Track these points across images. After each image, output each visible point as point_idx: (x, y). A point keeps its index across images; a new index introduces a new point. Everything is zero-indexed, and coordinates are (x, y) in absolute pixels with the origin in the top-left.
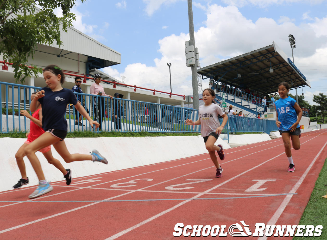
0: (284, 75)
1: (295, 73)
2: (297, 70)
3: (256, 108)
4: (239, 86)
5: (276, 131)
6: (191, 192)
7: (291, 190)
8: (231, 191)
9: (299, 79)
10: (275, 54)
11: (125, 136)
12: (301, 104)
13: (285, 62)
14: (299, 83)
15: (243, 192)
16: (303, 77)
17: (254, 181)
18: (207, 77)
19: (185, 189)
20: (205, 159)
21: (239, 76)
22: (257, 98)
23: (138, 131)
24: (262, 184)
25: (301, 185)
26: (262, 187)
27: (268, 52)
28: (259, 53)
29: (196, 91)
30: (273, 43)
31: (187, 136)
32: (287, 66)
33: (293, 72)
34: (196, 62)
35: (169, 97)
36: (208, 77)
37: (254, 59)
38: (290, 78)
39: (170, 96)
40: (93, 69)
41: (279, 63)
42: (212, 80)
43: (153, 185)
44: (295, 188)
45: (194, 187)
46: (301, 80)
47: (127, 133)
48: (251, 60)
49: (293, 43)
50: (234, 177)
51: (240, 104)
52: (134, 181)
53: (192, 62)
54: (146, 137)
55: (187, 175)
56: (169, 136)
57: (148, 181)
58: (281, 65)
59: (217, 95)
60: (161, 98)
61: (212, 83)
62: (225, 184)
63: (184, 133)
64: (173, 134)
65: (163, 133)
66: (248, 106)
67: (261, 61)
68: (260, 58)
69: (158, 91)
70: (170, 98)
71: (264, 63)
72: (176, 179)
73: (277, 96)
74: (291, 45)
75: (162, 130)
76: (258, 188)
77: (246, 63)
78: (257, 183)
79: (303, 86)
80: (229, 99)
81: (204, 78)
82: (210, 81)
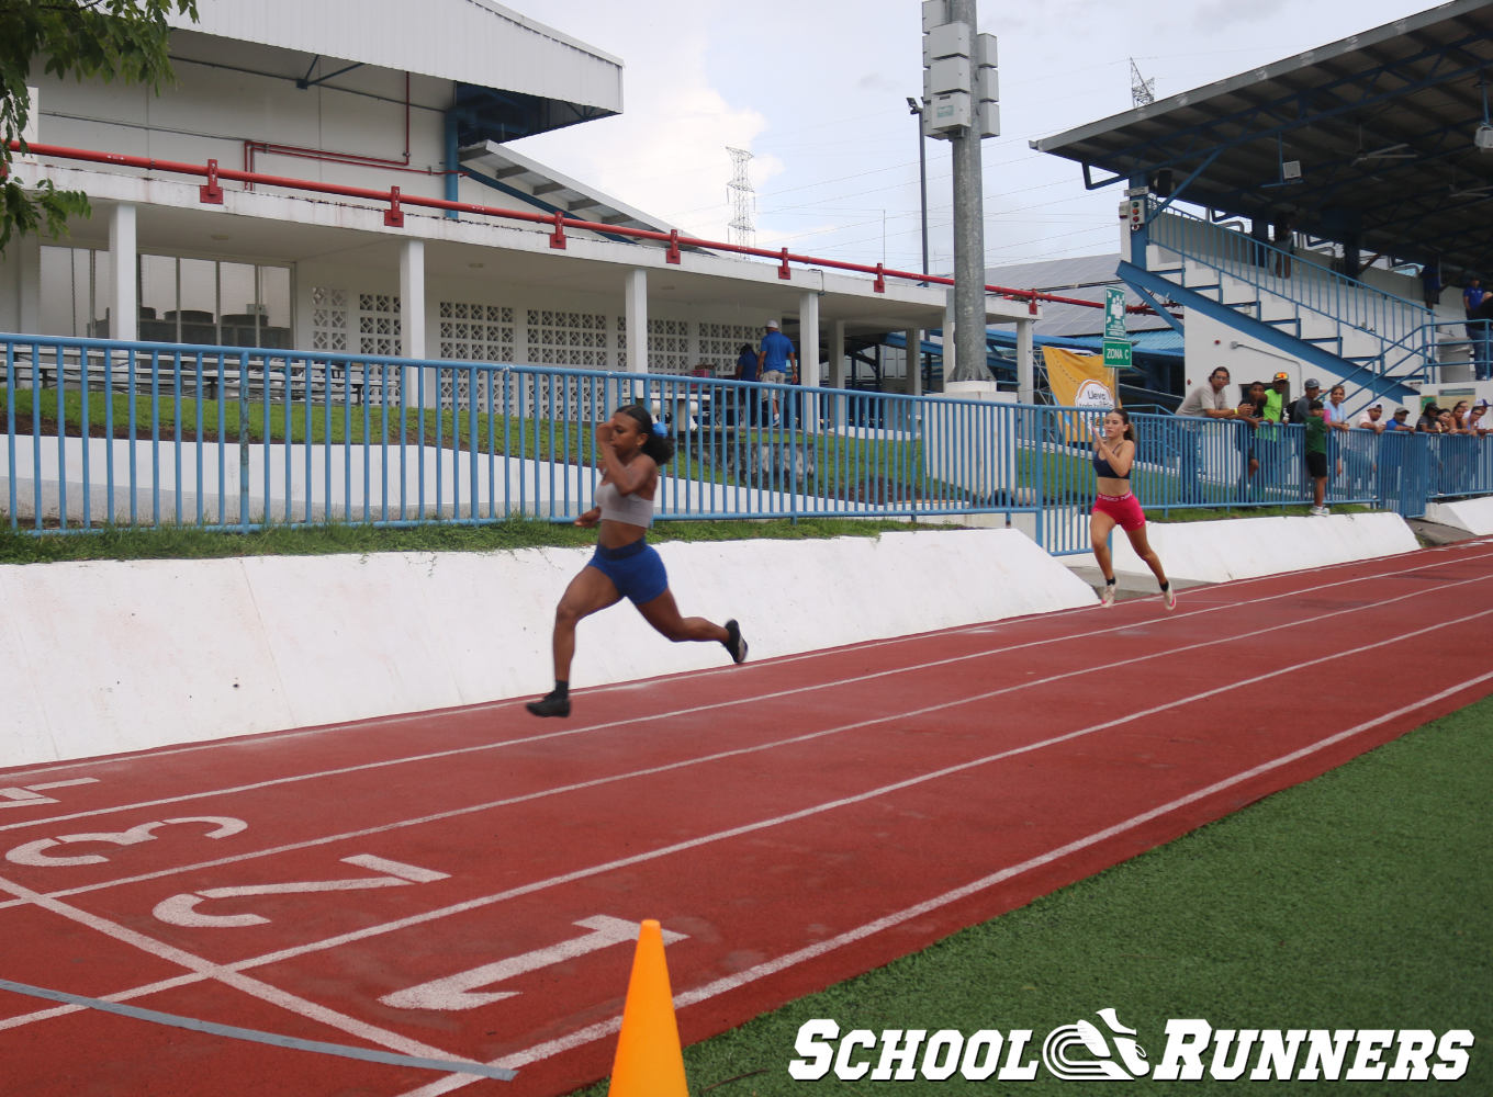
3: (1377, 353)
7: (558, 1037)
11: (393, 547)
17: (575, 928)
21: (1291, 170)
28: (1412, 41)
31: (805, 536)
34: (978, 112)
36: (1121, 173)
37: (1384, 74)
39: (879, 286)
40: (478, 145)
42: (1136, 192)
44: (598, 1029)
48: (1372, 77)
50: (571, 871)
51: (1290, 329)
53: (950, 113)
54: (519, 552)
57: (212, 834)
59: (1163, 276)
60: (820, 294)
61: (1137, 212)
63: (792, 518)
66: (1335, 343)
68: (1425, 65)
69: (806, 260)
71: (1455, 93)
77: (1338, 96)
78: (566, 943)
80: (1225, 302)
81: (1093, 182)
82: (1127, 198)
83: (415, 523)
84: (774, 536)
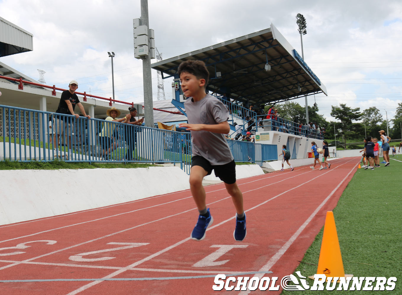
0: (287, 75)
1: (304, 73)
2: (307, 68)
3: (243, 124)
4: (219, 89)
5: (272, 161)
6: (109, 265)
7: (264, 264)
8: (171, 264)
9: (311, 81)
10: (274, 43)
11: (26, 168)
12: (314, 119)
13: (289, 55)
14: (311, 88)
15: (189, 267)
16: (316, 80)
17: (212, 248)
18: (169, 75)
19: (99, 261)
20: (153, 207)
22: (245, 110)
23: (49, 159)
24: (224, 253)
25: (282, 256)
26: (220, 259)
27: (263, 40)
28: (249, 41)
29: (149, 97)
30: (272, 25)
31: (130, 167)
32: (292, 62)
33: (302, 70)
34: (149, 51)
35: (108, 106)
36: (172, 75)
37: (242, 50)
38: (297, 79)
39: (110, 104)
41: (279, 57)
42: (177, 80)
43: (52, 253)
44: (271, 262)
45: (115, 258)
46: (313, 84)
47: (29, 163)
48: (238, 50)
49: (303, 27)
50: (184, 239)
52: (25, 245)
53: (143, 51)
54: (61, 170)
55: (113, 234)
56: (99, 168)
57: (48, 244)
58: (283, 60)
60: (95, 106)
61: (177, 85)
62: (166, 252)
63: (124, 162)
64: (108, 164)
65: (91, 163)
66: (232, 122)
67: (254, 53)
68: (251, 48)
69: (91, 96)
70: (110, 107)
71: (256, 56)
72: (94, 241)
73: (278, 106)
74: (299, 30)
75: (89, 159)
76: (215, 260)
77: (229, 55)
78: (217, 250)
79: (316, 92)
81: (164, 77)
82: (174, 82)
83: (29, 161)
84: (122, 167)
